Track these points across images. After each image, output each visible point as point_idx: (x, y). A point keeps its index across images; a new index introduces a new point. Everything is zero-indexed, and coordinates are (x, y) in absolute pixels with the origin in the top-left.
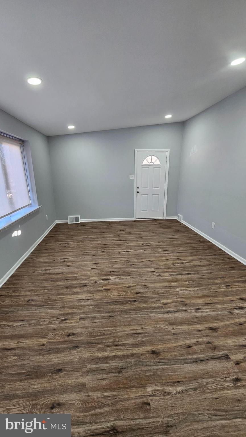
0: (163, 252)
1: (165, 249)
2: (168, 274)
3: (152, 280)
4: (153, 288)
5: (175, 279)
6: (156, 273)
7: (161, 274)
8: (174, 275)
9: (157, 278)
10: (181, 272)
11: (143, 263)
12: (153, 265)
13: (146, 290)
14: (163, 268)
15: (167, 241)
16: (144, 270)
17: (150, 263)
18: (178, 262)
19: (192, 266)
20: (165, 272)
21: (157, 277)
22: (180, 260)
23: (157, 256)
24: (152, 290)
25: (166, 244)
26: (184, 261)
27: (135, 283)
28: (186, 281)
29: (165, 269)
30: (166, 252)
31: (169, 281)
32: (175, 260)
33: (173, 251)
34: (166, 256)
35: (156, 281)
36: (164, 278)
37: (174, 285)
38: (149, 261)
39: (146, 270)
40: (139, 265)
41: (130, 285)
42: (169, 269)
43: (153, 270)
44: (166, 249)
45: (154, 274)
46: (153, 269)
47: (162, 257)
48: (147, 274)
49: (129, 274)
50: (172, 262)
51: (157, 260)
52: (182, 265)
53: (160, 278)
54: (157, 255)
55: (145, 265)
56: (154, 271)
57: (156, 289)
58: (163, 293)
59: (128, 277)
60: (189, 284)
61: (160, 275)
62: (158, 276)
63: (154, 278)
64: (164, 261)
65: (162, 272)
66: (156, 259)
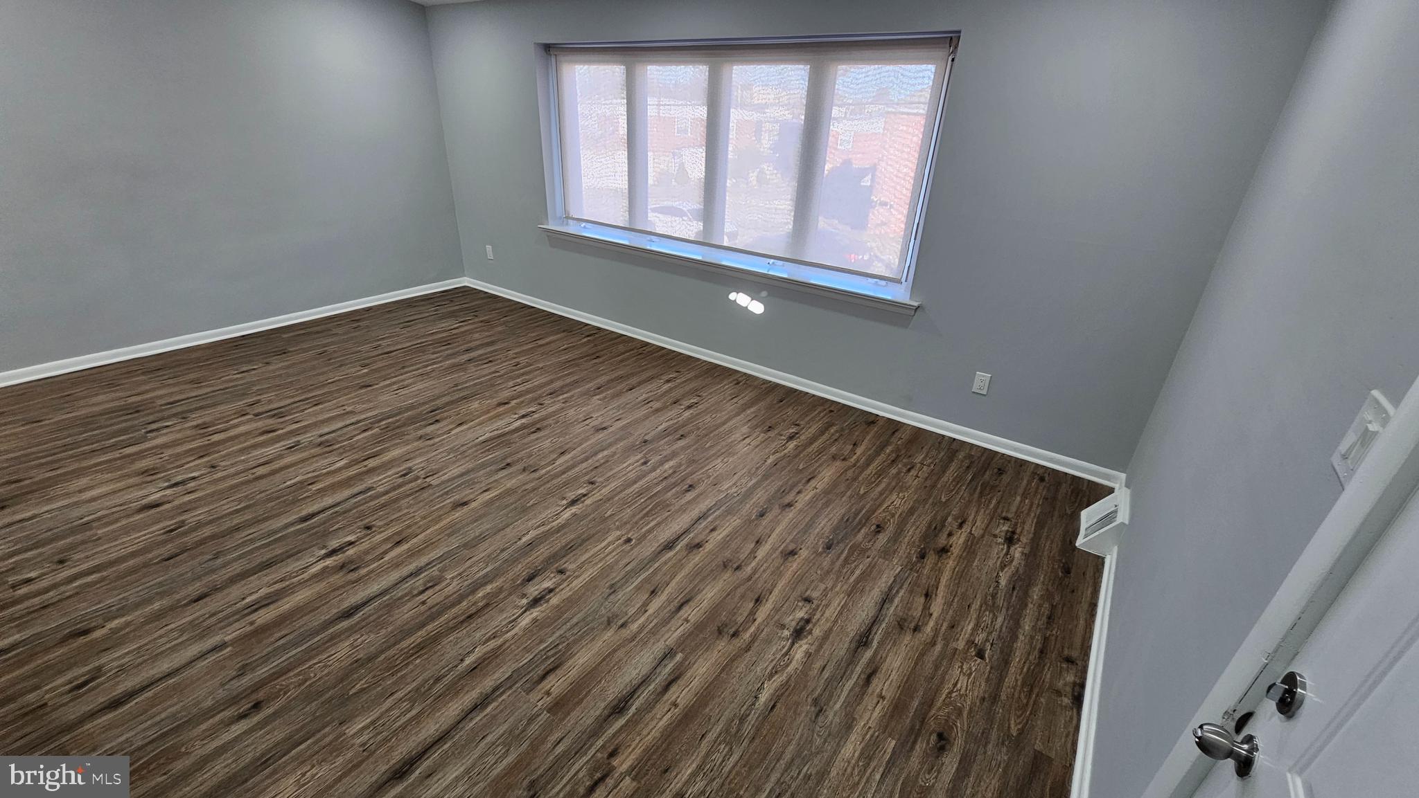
0: (434, 571)
1: (433, 597)
2: (381, 489)
3: (420, 455)
4: (407, 443)
5: (355, 484)
6: (419, 474)
7: (401, 480)
8: (361, 492)
9: (409, 464)
10: (336, 512)
11: (478, 486)
12: (442, 496)
13: (420, 433)
14: (403, 502)
15: (454, 690)
16: (459, 468)
17: (457, 497)
18: (351, 552)
19: (289, 557)
20: (394, 489)
21: (410, 468)
22: (342, 567)
23: (449, 535)
24: (407, 437)
25: (450, 648)
26: (327, 567)
27: (457, 434)
28: (319, 491)
29: (397, 500)
30: (419, 582)
31: (371, 471)
32: (367, 552)
33: (390, 607)
34: (414, 553)
35: (406, 458)
36: (389, 473)
37: (356, 467)
38: (465, 504)
39: (455, 471)
40: (490, 474)
41: (465, 427)
42: (384, 506)
43: (434, 481)
44: (430, 603)
45: (422, 472)
46: (434, 483)
47: (429, 544)
48: (443, 464)
49: (489, 443)
50: (379, 538)
51: (439, 518)
52: (334, 544)
53: (399, 469)
54: (455, 542)
55: (471, 483)
56: (427, 480)
57: (399, 444)
58: (379, 442)
59: (483, 438)
60: (310, 487)
61: (404, 475)
62: (410, 470)
63: (417, 463)
64: (409, 527)
65: (400, 486)
66: (445, 522)
